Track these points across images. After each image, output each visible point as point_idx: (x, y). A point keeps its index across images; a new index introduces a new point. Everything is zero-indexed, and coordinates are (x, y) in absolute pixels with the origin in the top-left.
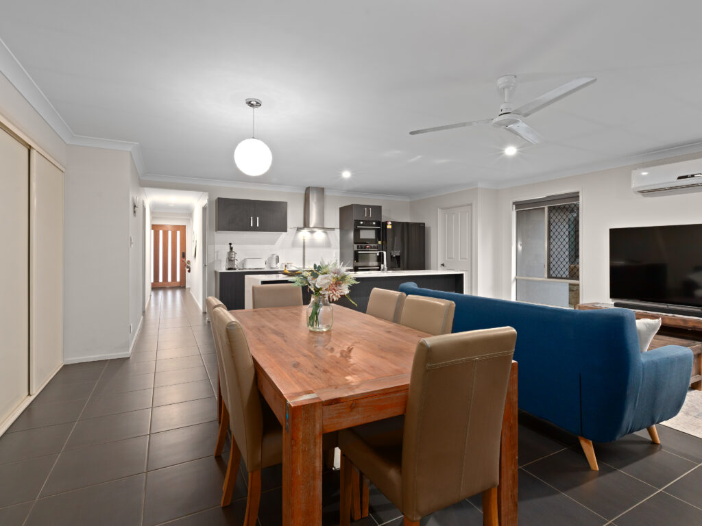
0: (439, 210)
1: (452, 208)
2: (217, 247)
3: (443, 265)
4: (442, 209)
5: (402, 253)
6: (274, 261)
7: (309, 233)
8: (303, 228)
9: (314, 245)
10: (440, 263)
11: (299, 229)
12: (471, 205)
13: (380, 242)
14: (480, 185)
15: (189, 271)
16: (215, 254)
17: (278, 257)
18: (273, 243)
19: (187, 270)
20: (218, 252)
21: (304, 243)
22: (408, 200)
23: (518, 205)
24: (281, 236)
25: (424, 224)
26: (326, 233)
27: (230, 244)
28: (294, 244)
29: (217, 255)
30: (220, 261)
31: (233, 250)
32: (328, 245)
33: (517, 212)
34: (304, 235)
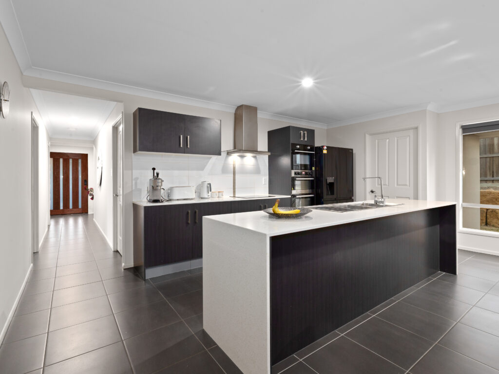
0: (368, 137)
1: (387, 133)
2: (136, 173)
3: (372, 192)
4: (371, 135)
5: (336, 179)
6: (205, 190)
7: (239, 158)
8: (234, 152)
9: (244, 171)
10: (368, 190)
11: (229, 153)
12: (417, 128)
13: (313, 168)
14: (430, 108)
15: (92, 199)
16: (134, 182)
17: (210, 184)
18: (202, 169)
19: (90, 197)
20: (137, 179)
21: (234, 168)
22: (326, 128)
23: (465, 129)
24: (211, 160)
25: (352, 150)
26: (255, 157)
27: (154, 169)
28: (224, 170)
29: (136, 183)
30: (140, 190)
31: (160, 177)
32: (257, 171)
33: (463, 136)
34: (235, 159)
